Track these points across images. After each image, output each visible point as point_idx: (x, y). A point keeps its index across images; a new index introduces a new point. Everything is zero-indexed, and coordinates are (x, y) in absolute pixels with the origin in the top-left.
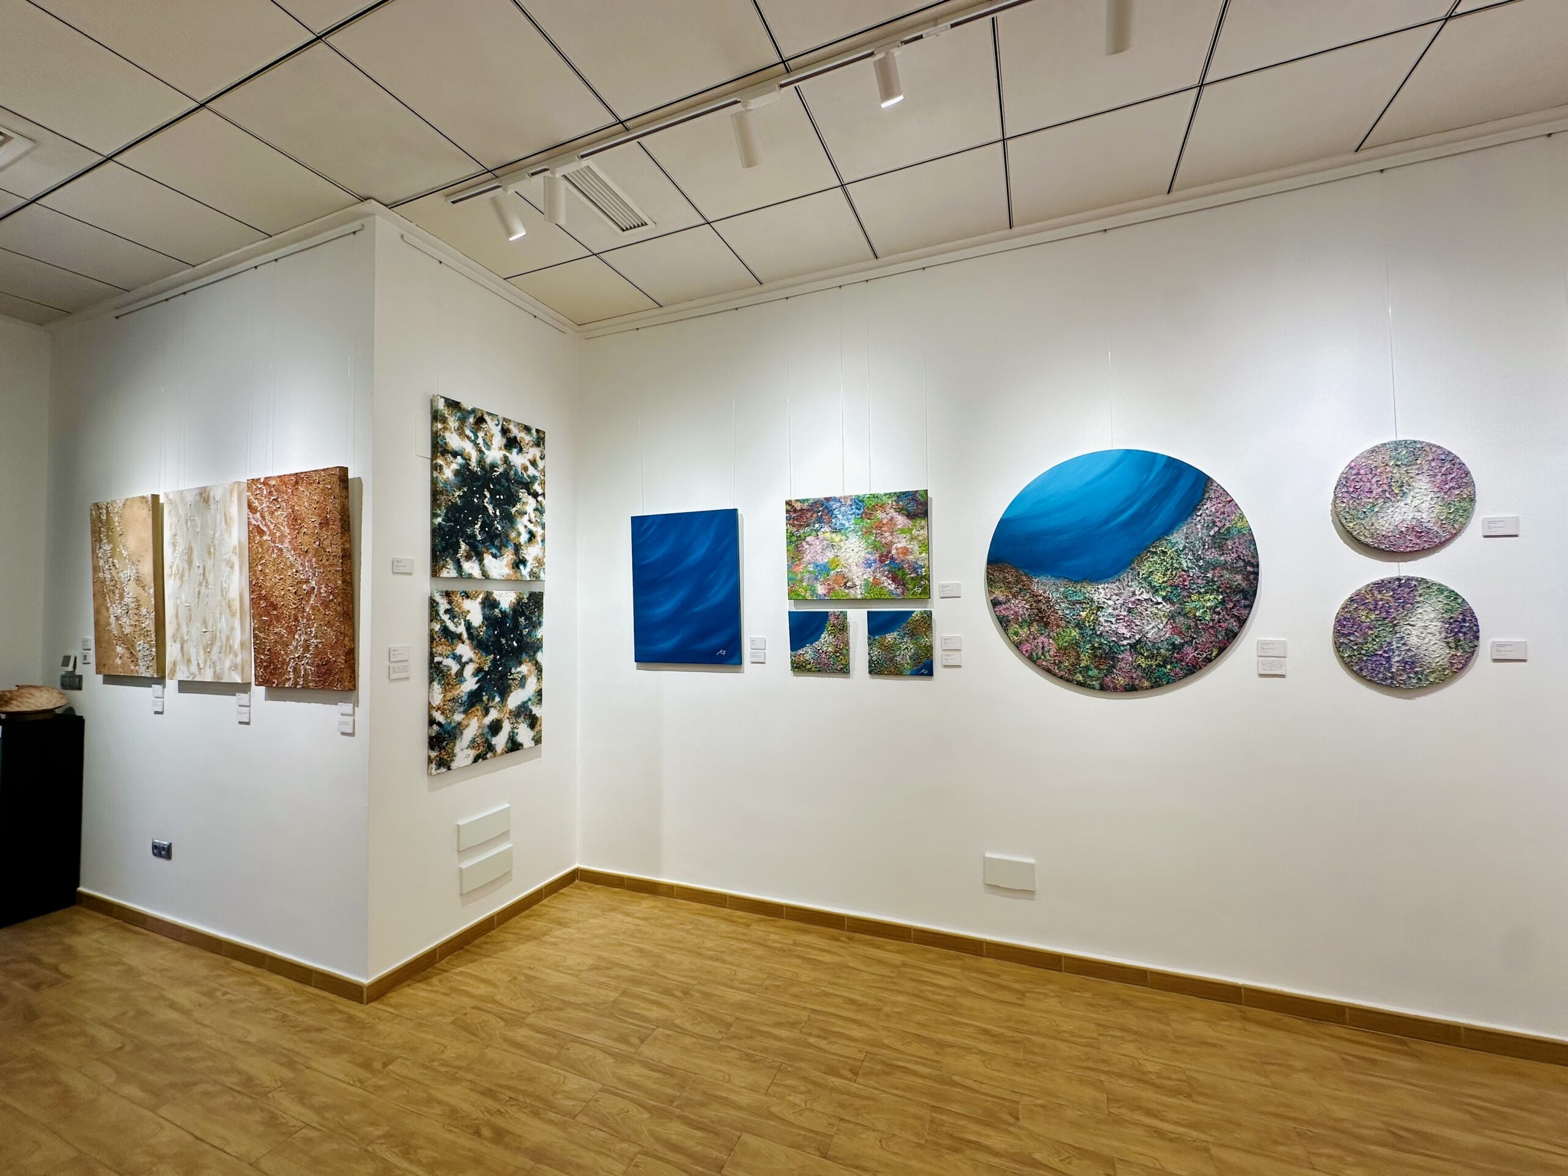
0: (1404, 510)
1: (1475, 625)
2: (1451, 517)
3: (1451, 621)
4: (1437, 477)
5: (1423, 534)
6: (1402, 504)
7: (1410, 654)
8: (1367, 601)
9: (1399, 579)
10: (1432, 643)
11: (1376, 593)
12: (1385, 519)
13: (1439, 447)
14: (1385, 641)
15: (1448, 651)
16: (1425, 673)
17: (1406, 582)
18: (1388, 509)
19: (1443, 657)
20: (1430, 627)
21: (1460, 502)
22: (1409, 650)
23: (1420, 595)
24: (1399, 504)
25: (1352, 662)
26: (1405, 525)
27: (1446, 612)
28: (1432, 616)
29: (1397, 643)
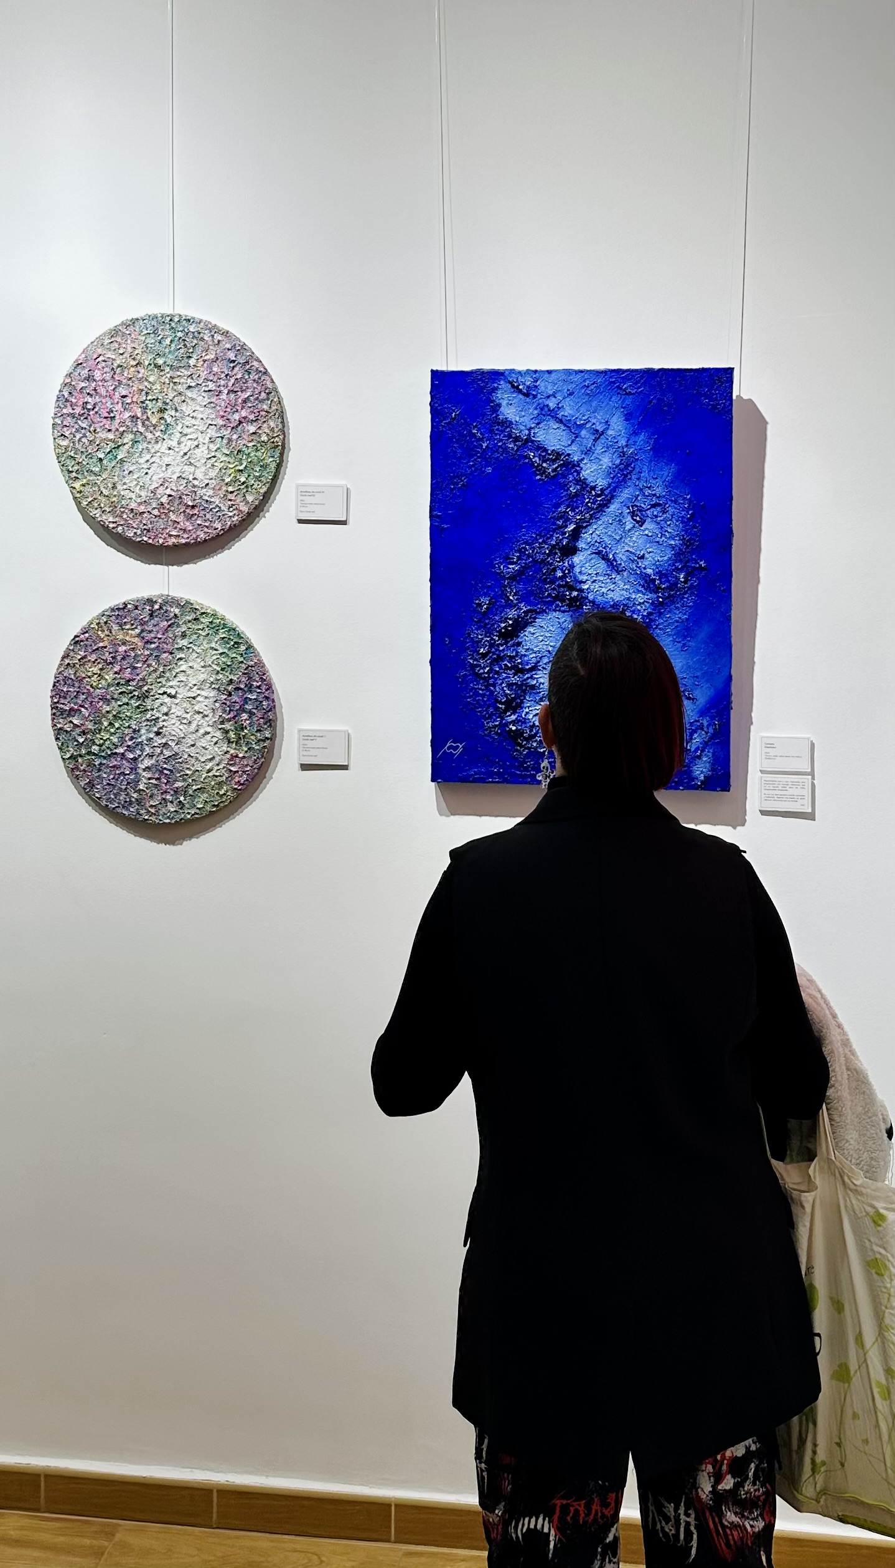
0: (167, 460)
1: (267, 698)
2: (243, 479)
3: (230, 688)
4: (224, 396)
5: (196, 511)
6: (162, 447)
7: (167, 753)
8: (101, 644)
9: (150, 601)
10: (202, 731)
11: (115, 627)
12: (135, 476)
13: (226, 334)
14: (129, 727)
15: (225, 749)
16: (191, 792)
17: (161, 608)
18: (140, 456)
19: (217, 759)
20: (199, 699)
21: (257, 450)
22: (166, 745)
23: (184, 635)
24: (157, 447)
25: (77, 768)
26: (168, 492)
27: (223, 669)
28: (202, 677)
29: (148, 731)
